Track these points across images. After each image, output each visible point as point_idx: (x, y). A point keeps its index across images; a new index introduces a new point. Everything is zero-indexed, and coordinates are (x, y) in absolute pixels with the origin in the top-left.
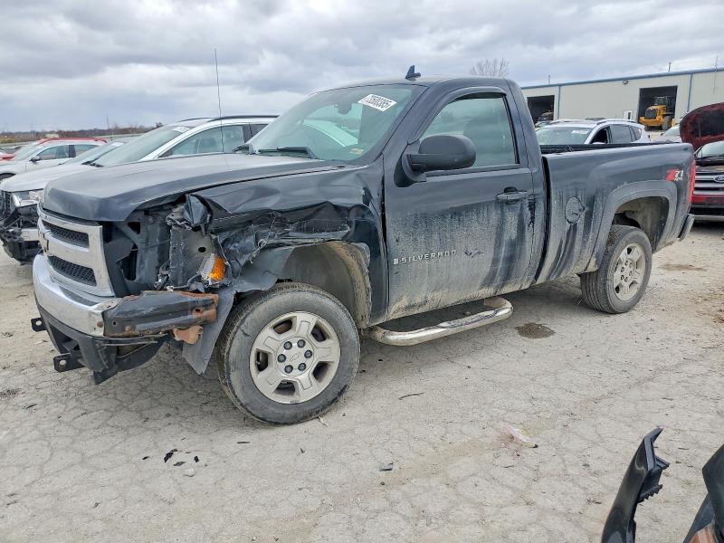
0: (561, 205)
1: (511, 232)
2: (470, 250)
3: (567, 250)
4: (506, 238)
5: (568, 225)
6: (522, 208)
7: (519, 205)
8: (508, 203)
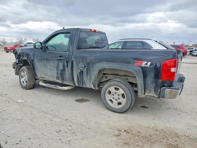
0: (77, 64)
1: (61, 67)
2: (51, 69)
3: (81, 78)
4: (60, 68)
5: (80, 71)
6: (64, 62)
7: (63, 61)
8: (60, 60)
